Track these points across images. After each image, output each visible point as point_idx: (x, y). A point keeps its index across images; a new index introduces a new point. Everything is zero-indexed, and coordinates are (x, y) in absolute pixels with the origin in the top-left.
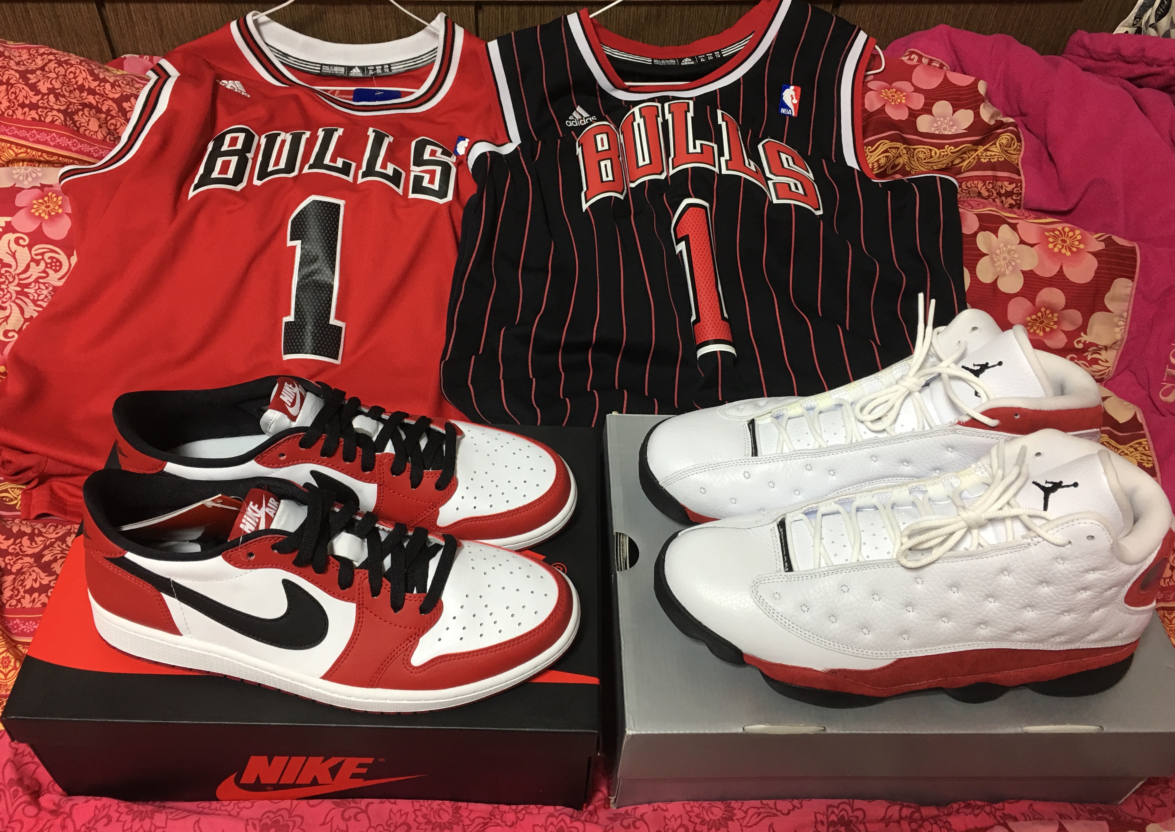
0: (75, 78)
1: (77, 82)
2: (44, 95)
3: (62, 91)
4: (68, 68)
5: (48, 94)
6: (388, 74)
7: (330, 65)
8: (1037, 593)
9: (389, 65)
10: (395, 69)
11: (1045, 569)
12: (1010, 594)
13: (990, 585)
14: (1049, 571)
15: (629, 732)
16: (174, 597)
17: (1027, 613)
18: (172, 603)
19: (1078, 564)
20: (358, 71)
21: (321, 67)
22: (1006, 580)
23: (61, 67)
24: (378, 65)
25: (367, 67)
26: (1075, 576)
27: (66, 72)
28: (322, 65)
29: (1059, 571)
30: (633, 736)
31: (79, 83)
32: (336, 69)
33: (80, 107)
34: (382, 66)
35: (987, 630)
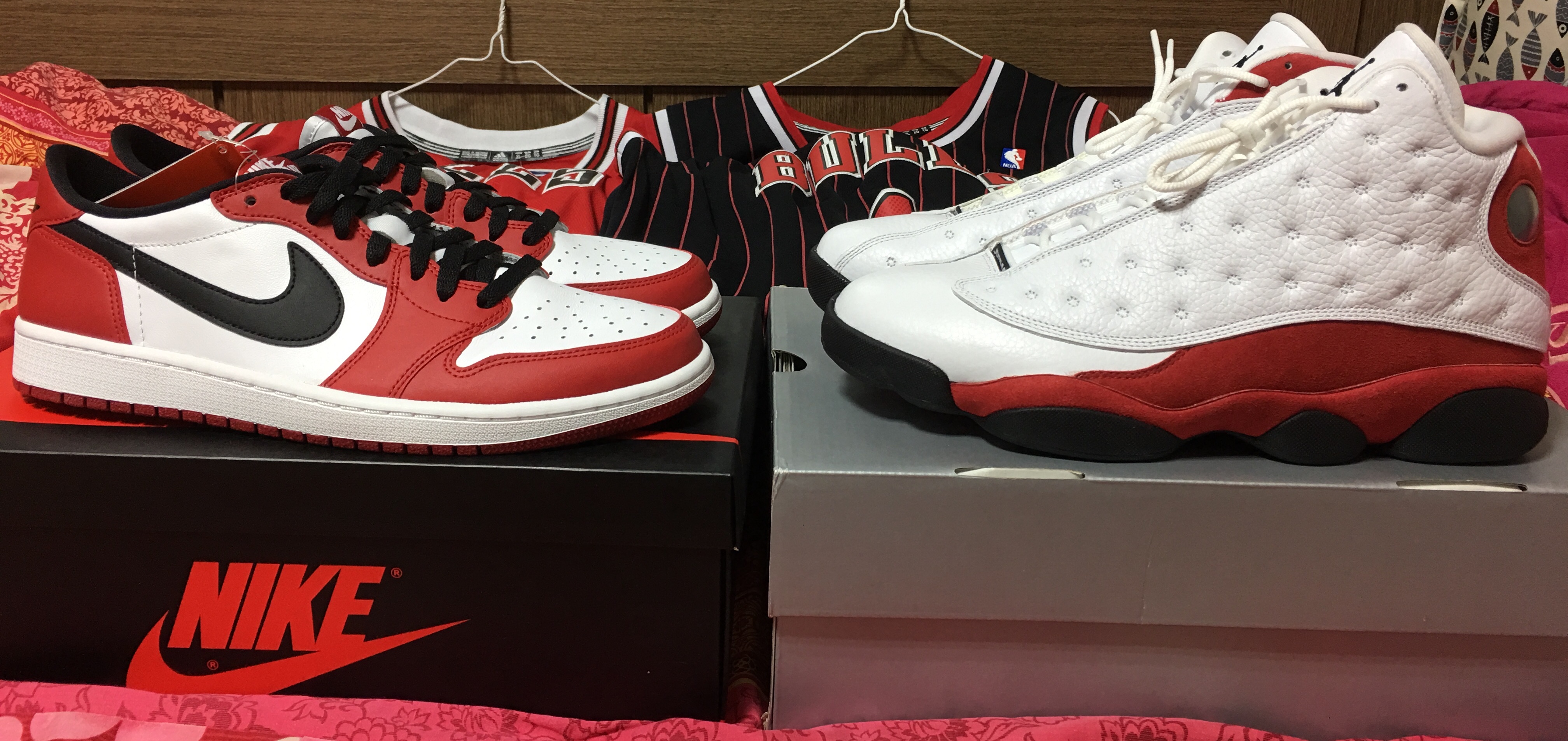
0: (169, 104)
1: (170, 108)
2: (128, 109)
3: (151, 109)
4: (163, 95)
5: (133, 110)
6: (539, 159)
7: (470, 151)
8: (1352, 204)
9: (540, 150)
10: (547, 154)
11: (1353, 155)
12: (1315, 213)
13: (1285, 205)
14: (1360, 157)
15: (778, 470)
16: (132, 276)
17: (1348, 247)
18: (128, 285)
19: (1396, 136)
20: (504, 156)
21: (461, 153)
22: (1307, 193)
23: (156, 93)
24: (527, 151)
25: (514, 152)
26: (1397, 158)
27: (160, 97)
28: (462, 151)
29: (1373, 154)
30: (786, 476)
31: (173, 109)
32: (477, 155)
33: (168, 127)
34: (532, 151)
35: (1299, 288)
